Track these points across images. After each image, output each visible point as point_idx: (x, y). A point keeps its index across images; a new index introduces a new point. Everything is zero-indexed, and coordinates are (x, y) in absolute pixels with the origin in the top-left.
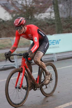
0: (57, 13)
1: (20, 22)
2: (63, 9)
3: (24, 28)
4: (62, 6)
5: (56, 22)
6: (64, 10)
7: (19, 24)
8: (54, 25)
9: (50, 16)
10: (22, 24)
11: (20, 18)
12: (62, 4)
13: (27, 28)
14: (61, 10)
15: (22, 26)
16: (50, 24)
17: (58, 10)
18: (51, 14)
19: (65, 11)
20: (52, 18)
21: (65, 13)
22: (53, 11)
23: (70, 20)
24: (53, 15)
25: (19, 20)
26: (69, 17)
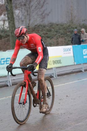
0: (11, 22)
1: (21, 31)
2: (20, 16)
3: (27, 37)
4: (19, 13)
5: (10, 34)
6: (21, 18)
7: (20, 34)
8: (9, 37)
9: (3, 25)
10: (23, 33)
11: (19, 27)
12: (19, 10)
13: (30, 37)
14: (18, 18)
15: (23, 35)
16: (3, 36)
17: (14, 18)
18: (4, 23)
19: (23, 19)
20: (6, 28)
21: (23, 21)
22: (7, 19)
23: (29, 30)
24: (7, 24)
25: (19, 29)
26: (29, 27)
